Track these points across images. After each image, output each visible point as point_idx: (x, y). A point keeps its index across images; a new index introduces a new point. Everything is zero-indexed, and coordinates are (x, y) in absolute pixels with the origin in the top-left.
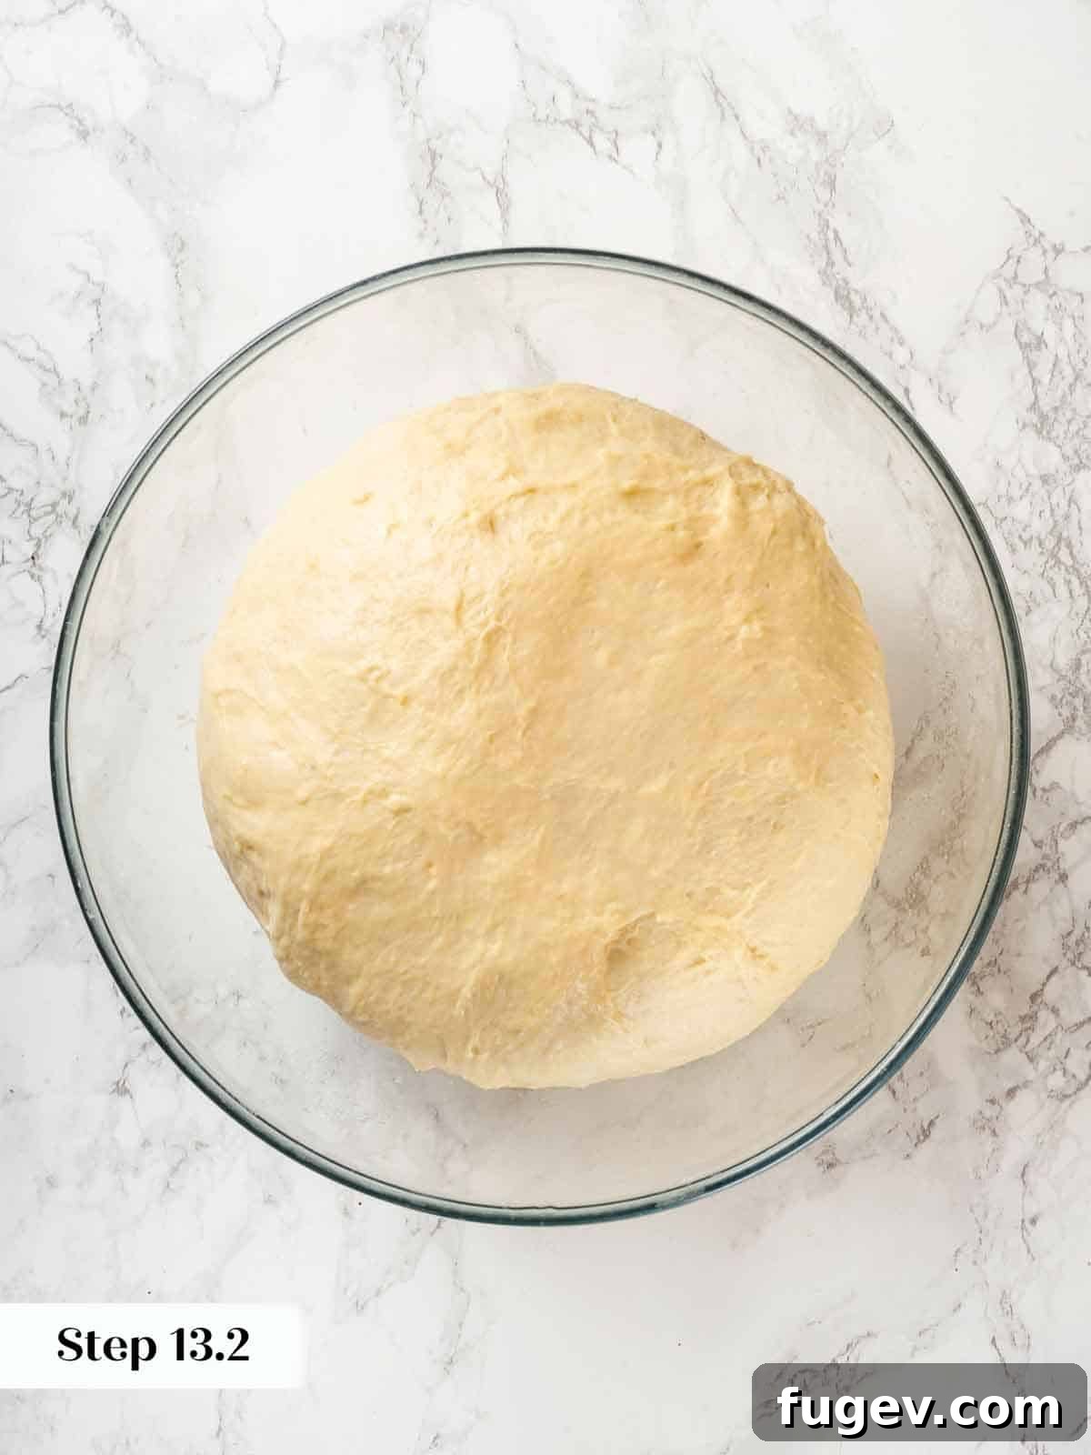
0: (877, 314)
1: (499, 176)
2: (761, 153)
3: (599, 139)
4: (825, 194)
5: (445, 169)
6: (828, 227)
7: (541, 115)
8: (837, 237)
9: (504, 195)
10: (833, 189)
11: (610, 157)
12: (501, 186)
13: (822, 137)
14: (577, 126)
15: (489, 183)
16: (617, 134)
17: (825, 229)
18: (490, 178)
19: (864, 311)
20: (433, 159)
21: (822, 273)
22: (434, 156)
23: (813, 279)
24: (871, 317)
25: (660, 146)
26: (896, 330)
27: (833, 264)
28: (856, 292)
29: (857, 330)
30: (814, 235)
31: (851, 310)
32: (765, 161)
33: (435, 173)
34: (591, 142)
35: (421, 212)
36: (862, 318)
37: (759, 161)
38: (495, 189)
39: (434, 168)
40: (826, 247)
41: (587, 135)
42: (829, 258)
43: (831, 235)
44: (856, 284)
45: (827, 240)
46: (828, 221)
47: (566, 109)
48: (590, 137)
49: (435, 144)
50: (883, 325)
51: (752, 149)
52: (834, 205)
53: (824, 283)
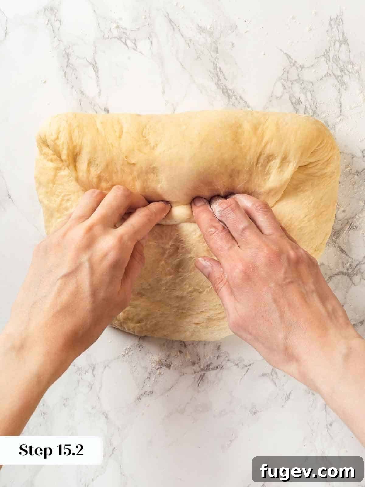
0: (238, 98)
1: (93, 60)
2: (189, 42)
3: (128, 42)
4: (214, 54)
5: (73, 60)
6: (217, 67)
7: (106, 36)
8: (220, 69)
9: (96, 67)
10: (217, 52)
11: (134, 49)
12: (94, 63)
13: (211, 34)
14: (120, 38)
15: (89, 63)
16: (135, 40)
17: (216, 68)
18: (90, 61)
19: (234, 97)
20: (68, 56)
21: (217, 84)
22: (68, 55)
23: (214, 87)
24: (236, 99)
25: (152, 43)
26: (246, 102)
27: (220, 80)
28: (230, 90)
29: (232, 103)
30: (212, 71)
31: (229, 97)
32: (191, 45)
33: (70, 61)
34: (126, 45)
35: (65, 76)
36: (233, 99)
37: (189, 44)
38: (92, 65)
39: (69, 59)
40: (217, 74)
41: (124, 41)
42: (219, 78)
43: (218, 70)
44: (229, 87)
45: (217, 72)
46: (216, 65)
47: (116, 33)
48: (126, 42)
49: (67, 51)
50: (241, 101)
51: (186, 41)
52: (218, 59)
53: (217, 88)
